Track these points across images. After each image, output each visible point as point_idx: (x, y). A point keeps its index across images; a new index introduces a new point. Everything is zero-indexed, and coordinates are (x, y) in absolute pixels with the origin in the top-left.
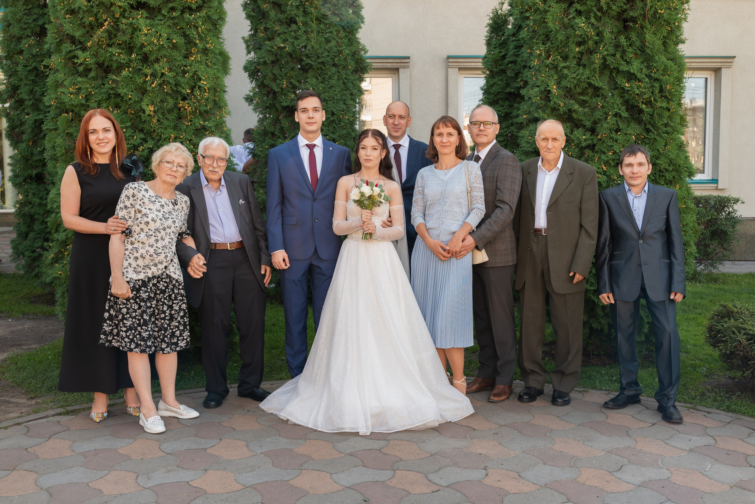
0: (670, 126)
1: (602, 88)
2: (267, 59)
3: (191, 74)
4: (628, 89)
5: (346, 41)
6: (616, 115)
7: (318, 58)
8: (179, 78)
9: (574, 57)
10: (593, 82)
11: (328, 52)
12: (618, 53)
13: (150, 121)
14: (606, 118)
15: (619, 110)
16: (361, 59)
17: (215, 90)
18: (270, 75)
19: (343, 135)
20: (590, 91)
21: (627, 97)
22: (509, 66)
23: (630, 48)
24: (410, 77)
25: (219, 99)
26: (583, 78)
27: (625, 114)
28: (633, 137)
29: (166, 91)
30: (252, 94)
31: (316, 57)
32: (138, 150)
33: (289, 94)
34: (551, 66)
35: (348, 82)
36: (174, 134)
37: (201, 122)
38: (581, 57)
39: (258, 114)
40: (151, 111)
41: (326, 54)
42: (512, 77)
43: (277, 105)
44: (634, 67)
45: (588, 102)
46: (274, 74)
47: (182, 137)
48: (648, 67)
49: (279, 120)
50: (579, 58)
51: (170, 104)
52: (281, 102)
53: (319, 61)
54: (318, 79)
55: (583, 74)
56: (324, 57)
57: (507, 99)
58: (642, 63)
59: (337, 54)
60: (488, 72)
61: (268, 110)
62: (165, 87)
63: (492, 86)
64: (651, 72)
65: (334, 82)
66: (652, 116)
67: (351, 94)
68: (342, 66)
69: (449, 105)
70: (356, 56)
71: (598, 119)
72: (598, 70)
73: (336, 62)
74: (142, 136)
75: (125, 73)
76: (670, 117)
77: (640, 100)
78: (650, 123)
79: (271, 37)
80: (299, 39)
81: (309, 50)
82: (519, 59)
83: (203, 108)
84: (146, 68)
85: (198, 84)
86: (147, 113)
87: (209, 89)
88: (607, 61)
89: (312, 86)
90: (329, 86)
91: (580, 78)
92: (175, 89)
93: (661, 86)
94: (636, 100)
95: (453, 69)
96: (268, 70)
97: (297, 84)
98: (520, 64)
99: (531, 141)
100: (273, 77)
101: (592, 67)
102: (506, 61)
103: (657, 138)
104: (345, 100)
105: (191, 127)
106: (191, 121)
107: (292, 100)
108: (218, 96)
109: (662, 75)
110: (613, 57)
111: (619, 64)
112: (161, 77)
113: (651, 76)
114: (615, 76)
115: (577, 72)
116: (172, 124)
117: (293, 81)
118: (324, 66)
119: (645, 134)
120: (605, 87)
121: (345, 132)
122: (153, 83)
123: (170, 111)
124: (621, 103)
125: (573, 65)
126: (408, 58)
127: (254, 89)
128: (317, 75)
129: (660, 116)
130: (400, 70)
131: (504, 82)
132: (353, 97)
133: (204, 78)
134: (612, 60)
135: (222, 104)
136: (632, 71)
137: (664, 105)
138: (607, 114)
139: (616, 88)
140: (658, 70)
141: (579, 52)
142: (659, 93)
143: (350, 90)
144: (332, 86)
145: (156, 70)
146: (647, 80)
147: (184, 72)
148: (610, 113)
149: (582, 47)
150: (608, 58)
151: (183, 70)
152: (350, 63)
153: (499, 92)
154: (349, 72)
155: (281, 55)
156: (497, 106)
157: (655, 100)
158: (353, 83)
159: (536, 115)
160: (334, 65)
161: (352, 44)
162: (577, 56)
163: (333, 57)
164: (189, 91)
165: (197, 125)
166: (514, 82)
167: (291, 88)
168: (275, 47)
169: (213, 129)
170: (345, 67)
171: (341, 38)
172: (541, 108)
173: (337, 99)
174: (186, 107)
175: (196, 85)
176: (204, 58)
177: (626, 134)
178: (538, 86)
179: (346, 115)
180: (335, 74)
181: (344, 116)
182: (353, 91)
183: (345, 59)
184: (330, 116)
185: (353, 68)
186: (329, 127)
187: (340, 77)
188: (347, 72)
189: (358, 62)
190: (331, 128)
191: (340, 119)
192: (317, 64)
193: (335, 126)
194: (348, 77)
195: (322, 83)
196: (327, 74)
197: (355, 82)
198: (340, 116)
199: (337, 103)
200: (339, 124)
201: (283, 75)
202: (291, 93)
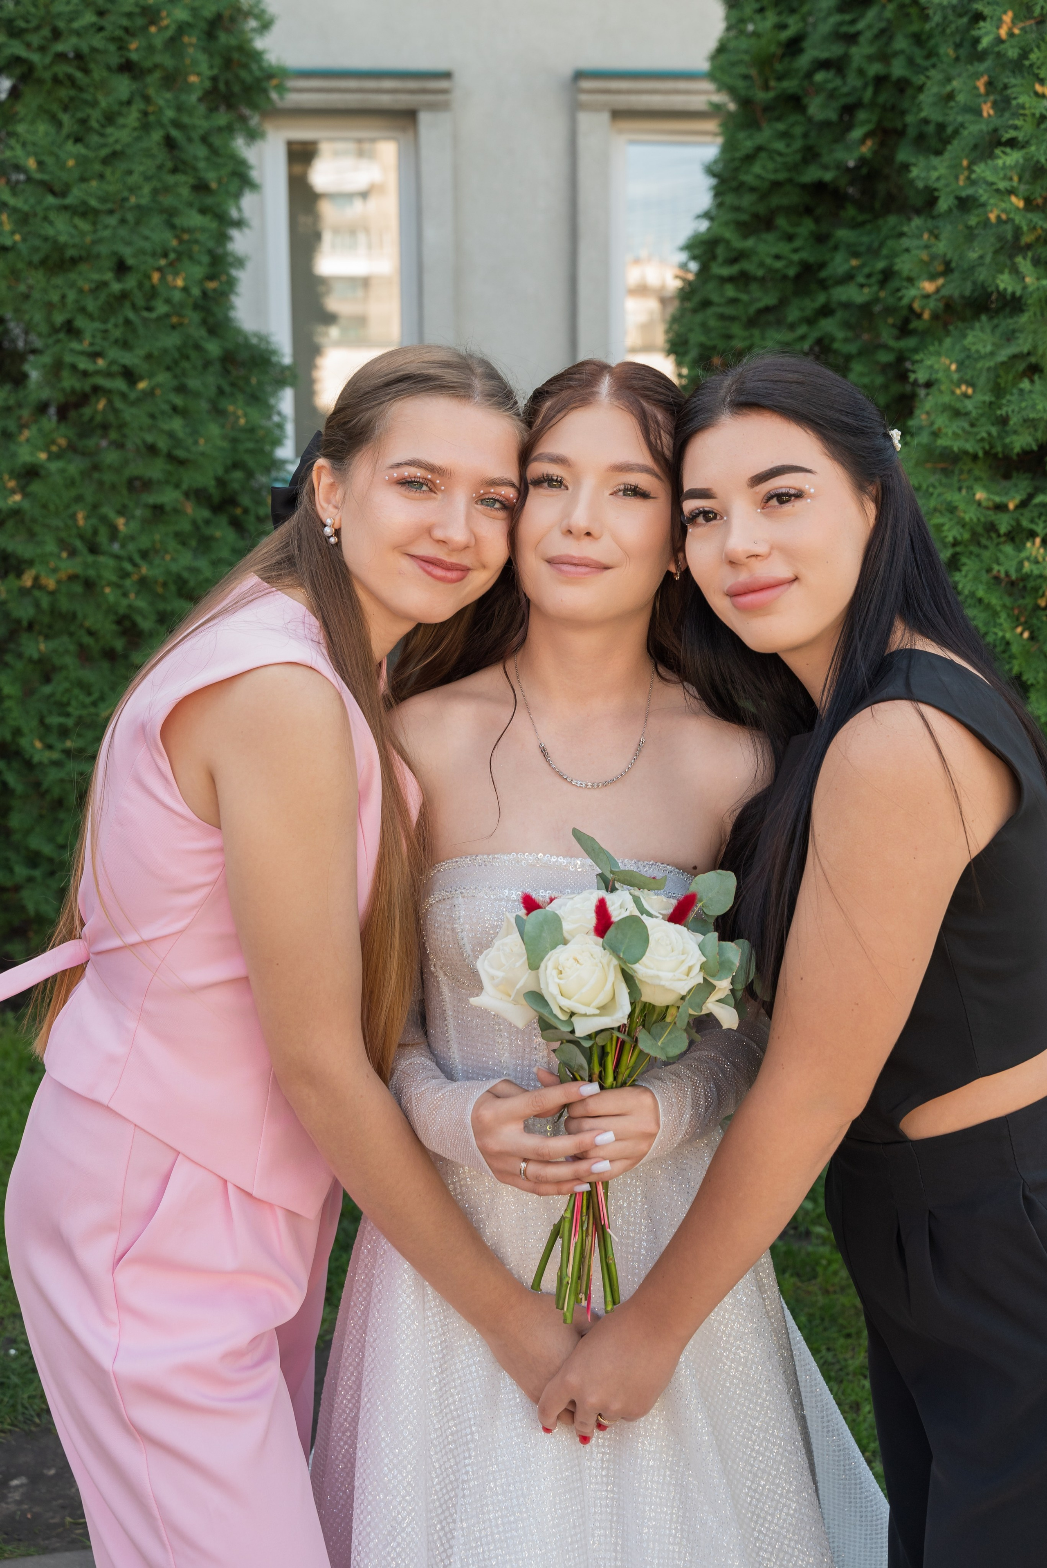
7: (57, 34)
11: (101, 13)
16: (241, 50)
19: (165, 351)
22: (819, 77)
24: (454, 139)
31: (46, 32)
35: (189, 140)
41: (89, 18)
42: (826, 124)
53: (60, 47)
54: (59, 124)
56: (78, 33)
57: (808, 211)
59: (140, 22)
60: (732, 107)
63: (749, 158)
65: (124, 136)
67: (201, 187)
68: (157, 75)
70: (223, 38)
73: (134, 57)
82: (859, 53)
89: (36, 154)
90: (104, 152)
95: (592, 114)
98: (861, 72)
99: (969, 405)
102: (804, 61)
104: (170, 213)
118: (86, 71)
121: (170, 341)
126: (447, 75)
128: (55, 107)
130: (421, 115)
131: (798, 144)
132: (209, 201)
143: (195, 169)
144: (115, 154)
152: (195, 62)
153: (776, 185)
154: (190, 100)
156: (770, 237)
158: (210, 146)
159: (1005, 282)
160: (127, 67)
163: (119, 33)
166: (836, 141)
170: (171, 79)
172: (1029, 247)
173: (138, 207)
178: (1012, 143)
179: (176, 274)
180: (129, 103)
181: (170, 278)
182: (211, 177)
183: (174, 42)
184: (109, 276)
185: (208, 84)
186: (105, 321)
187: (152, 118)
188: (183, 97)
189: (228, 63)
190: (116, 326)
191: (153, 287)
192: (52, 63)
193: (131, 315)
194: (186, 119)
195: (78, 140)
196: (94, 104)
197: (217, 141)
198: (149, 277)
199: (138, 223)
200: (149, 309)
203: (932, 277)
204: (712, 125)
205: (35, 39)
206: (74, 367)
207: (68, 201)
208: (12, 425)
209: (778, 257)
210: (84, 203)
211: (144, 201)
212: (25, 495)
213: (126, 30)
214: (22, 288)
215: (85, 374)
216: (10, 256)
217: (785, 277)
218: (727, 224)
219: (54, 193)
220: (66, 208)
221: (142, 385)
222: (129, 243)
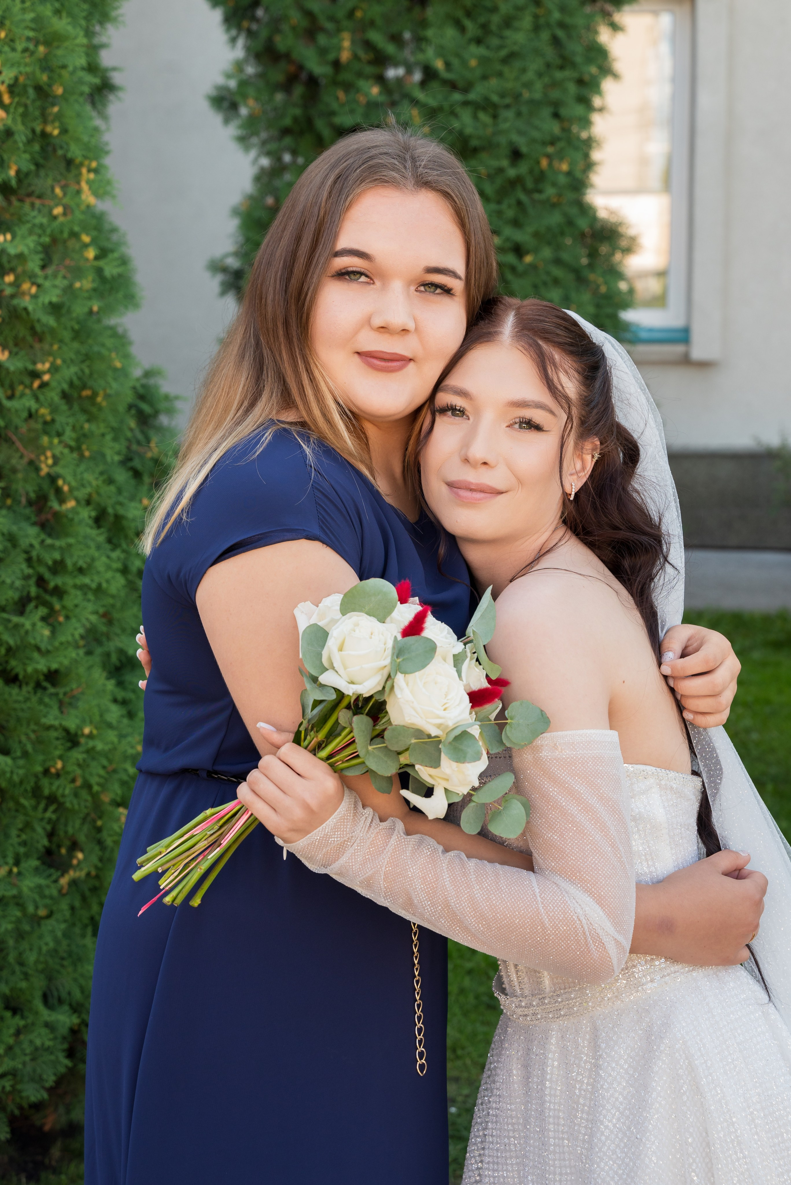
18: (296, 17)
19: (549, 229)
25: (64, 131)
30: (233, 84)
33: (362, 83)
35: (569, 37)
39: (253, 153)
43: (320, 124)
46: (309, 15)
52: (333, 113)
61: (287, 139)
65: (520, 37)
67: (581, 82)
89: (443, 56)
90: (503, 53)
97: (390, 49)
100: (304, 24)
104: (556, 104)
107: (372, 105)
108: (59, 116)
117: (376, 37)
121: (555, 219)
127: (239, 66)
128: (460, 14)
132: (583, 91)
135: (75, 151)
143: (573, 65)
144: (512, 55)
173: (532, 101)
179: (561, 159)
180: (524, 8)
181: (556, 163)
184: (505, 163)
186: (499, 202)
187: (542, 21)
190: (509, 206)
191: (542, 173)
193: (523, 197)
194: (568, 20)
195: (479, 41)
196: (495, 10)
198: (538, 163)
199: (531, 115)
200: (540, 191)
201: (341, 14)
202: (367, 78)
207: (472, 96)
210: (487, 99)
211: (537, 95)
219: (458, 90)
220: (470, 103)
221: (528, 259)
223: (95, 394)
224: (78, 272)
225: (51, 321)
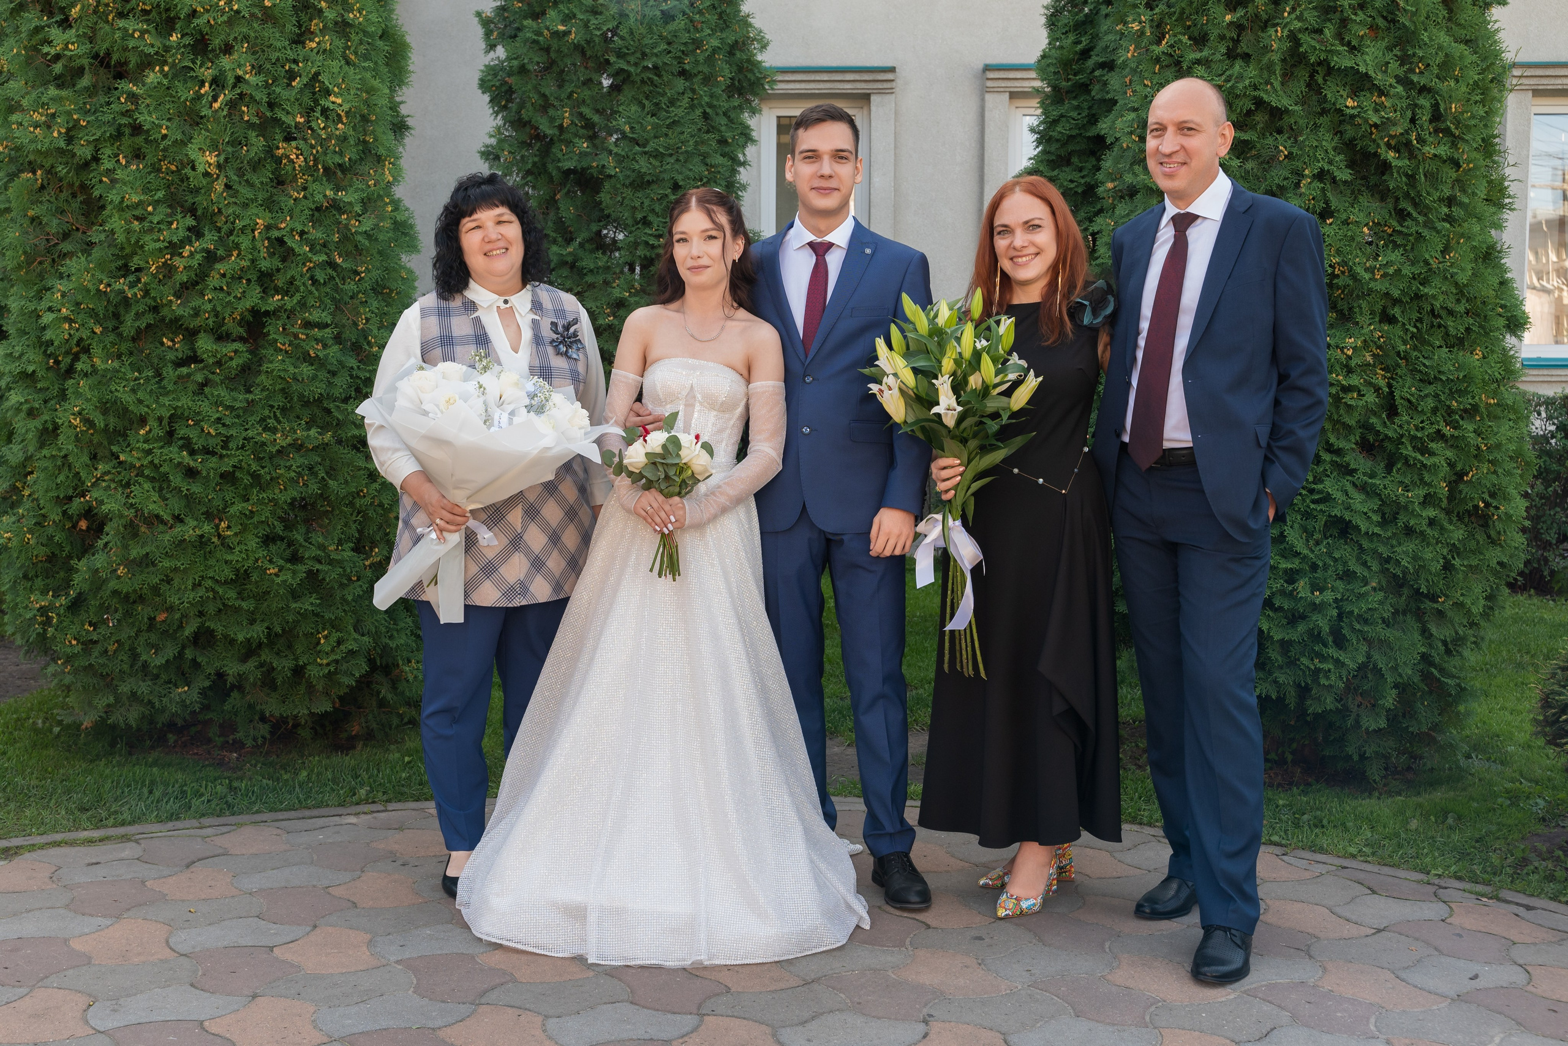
0: (1461, 204)
1: (1287, 111)
2: (526, 61)
3: (305, 80)
4: (1352, 112)
5: (712, 18)
6: (1321, 176)
7: (644, 56)
8: (278, 90)
9: (1222, 37)
10: (1265, 97)
11: (669, 44)
12: (1328, 24)
13: (210, 189)
14: (1297, 185)
15: (1330, 163)
16: (749, 61)
17: (365, 119)
18: (535, 97)
20: (1260, 118)
21: (1350, 132)
22: (1097, 73)
23: (1360, 12)
24: (896, 113)
25: (375, 140)
26: (1240, 86)
27: (1344, 175)
28: (1365, 230)
29: (246, 118)
30: (495, 142)
31: (639, 55)
32: (180, 255)
33: (576, 140)
34: (1166, 61)
35: (717, 114)
36: (264, 219)
37: (328, 193)
38: (1238, 36)
40: (210, 165)
41: (663, 46)
42: (1102, 100)
43: (550, 167)
44: (1367, 58)
45: (1254, 147)
46: (544, 96)
47: (283, 225)
48: (1403, 60)
49: (556, 202)
50: (1232, 39)
51: (255, 149)
52: (559, 161)
53: (646, 64)
54: (643, 107)
55: (1240, 77)
56: (656, 55)
57: (1092, 153)
58: (1389, 49)
59: (691, 47)
60: (1048, 90)
61: (529, 178)
62: (245, 109)
63: (1056, 122)
64: (1412, 71)
65: (680, 112)
66: (1412, 178)
67: (723, 142)
68: (700, 77)
69: (986, 178)
70: (738, 54)
71: (1278, 186)
72: (1278, 69)
73: (687, 67)
74: (190, 221)
75: (153, 77)
76: (1460, 183)
77: (1382, 138)
78: (1407, 195)
79: (537, 10)
80: (601, 13)
81: (622, 38)
83: (332, 160)
84: (201, 67)
85: (322, 102)
86: (201, 169)
87: (347, 113)
88: (1300, 45)
89: (629, 123)
90: (668, 122)
91: (1232, 87)
92: (269, 114)
93: (1436, 106)
94: (1374, 141)
95: (996, 95)
96: (529, 87)
97: (596, 118)
100: (540, 102)
101: (1265, 60)
102: (1090, 63)
103: (1425, 233)
104: (705, 156)
105: (305, 202)
106: (305, 189)
107: (583, 155)
108: (373, 132)
109: (1438, 77)
110: (1316, 36)
111: (1330, 51)
112: (234, 86)
113: (1412, 82)
114: (1320, 81)
115: (1228, 73)
116: (260, 197)
117: (586, 111)
118: (659, 76)
119: (1395, 223)
120: (1296, 108)
122: (215, 99)
123: (256, 165)
124: (1335, 149)
125: (1218, 57)
126: (892, 70)
127: (498, 128)
129: (1433, 178)
130: (873, 98)
131: (1085, 112)
132: (727, 150)
133: (336, 89)
134: (1313, 43)
135: (382, 152)
136: (1362, 69)
137: (1443, 150)
138: (1300, 175)
139: (1324, 112)
140: (1428, 65)
141: (1231, 23)
142: (1431, 121)
143: (719, 131)
144: (674, 122)
145: (222, 72)
146: (1400, 89)
147: (292, 75)
148: (1307, 172)
149: (1240, 12)
150: (1304, 37)
151: (290, 71)
152: (722, 69)
153: (1071, 138)
154: (718, 91)
155: (559, 51)
156: (1068, 169)
157: (1420, 140)
158: (729, 117)
160: (683, 73)
161: (728, 27)
162: (1228, 35)
163: (679, 54)
164: (302, 120)
165: (319, 197)
167: (582, 127)
168: (546, 32)
169: (358, 209)
170: (708, 80)
171: (700, 12)
173: (686, 152)
174: (293, 157)
175: (316, 102)
176: (340, 43)
177: (1346, 222)
180: (683, 93)
182: (728, 135)
183: (710, 60)
185: (728, 82)
187: (696, 102)
188: (714, 90)
189: (740, 69)
192: (642, 71)
194: (715, 103)
195: (654, 115)
196: (664, 94)
197: (733, 115)
199: (685, 162)
201: (563, 96)
202: (580, 138)
203: (1113, 181)
204: (1035, 103)
205: (632, 59)
206: (647, 243)
207: (647, 149)
208: (609, 278)
209: (1071, 181)
210: (656, 150)
211: (690, 149)
212: (615, 317)
213: (683, 52)
214: (619, 198)
215: (653, 247)
216: (613, 180)
217: (1076, 192)
218: (1042, 161)
219: (638, 145)
220: (646, 153)
222: (680, 173)
223: (391, 291)
224: (382, 218)
225: (367, 243)
